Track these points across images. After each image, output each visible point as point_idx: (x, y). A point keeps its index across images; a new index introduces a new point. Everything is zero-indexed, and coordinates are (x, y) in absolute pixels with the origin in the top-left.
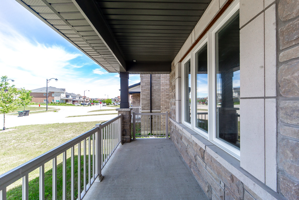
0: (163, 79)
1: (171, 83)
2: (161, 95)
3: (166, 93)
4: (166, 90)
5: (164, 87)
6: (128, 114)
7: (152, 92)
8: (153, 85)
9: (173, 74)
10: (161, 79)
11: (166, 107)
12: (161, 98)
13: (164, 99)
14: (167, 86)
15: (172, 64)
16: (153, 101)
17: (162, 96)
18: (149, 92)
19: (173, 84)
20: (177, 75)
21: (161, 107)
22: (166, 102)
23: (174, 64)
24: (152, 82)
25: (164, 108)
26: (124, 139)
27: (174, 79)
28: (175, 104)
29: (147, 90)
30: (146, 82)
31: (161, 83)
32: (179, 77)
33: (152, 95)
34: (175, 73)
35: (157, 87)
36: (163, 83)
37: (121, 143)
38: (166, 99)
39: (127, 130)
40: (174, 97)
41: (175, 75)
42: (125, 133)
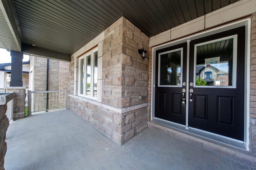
0: (62, 64)
1: (70, 70)
2: (60, 77)
3: (65, 76)
4: (66, 74)
5: (63, 71)
6: (22, 91)
7: (49, 74)
8: (50, 67)
9: (72, 63)
10: (60, 63)
11: (64, 88)
12: (60, 80)
13: (62, 81)
14: (66, 70)
15: (72, 56)
16: (49, 82)
17: (61, 79)
18: (45, 73)
19: (72, 70)
20: (75, 65)
21: (60, 87)
22: (65, 83)
23: (73, 57)
24: (49, 64)
25: (63, 89)
26: (16, 116)
27: (73, 67)
28: (73, 84)
29: (43, 71)
30: (41, 63)
31: (60, 67)
32: (76, 67)
33: (49, 76)
34: (74, 63)
35: (55, 70)
36: (62, 67)
37: (12, 119)
38: (64, 81)
39: (20, 107)
40: (73, 79)
41: (74, 65)
42: (17, 110)
